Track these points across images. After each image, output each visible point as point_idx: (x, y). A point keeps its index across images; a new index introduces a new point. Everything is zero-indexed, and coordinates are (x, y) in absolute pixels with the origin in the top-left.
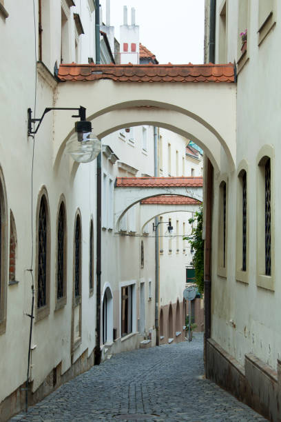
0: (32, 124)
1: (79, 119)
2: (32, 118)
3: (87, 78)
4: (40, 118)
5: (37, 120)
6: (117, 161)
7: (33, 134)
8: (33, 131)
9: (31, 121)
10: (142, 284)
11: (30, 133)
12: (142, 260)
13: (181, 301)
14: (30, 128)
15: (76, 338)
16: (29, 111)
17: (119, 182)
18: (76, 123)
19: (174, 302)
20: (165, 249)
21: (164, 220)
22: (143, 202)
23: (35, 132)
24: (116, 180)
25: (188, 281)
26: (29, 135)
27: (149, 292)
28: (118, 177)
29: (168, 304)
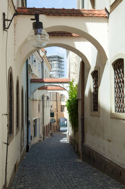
0: (6, 22)
1: (35, 21)
2: (6, 18)
3: (32, 13)
4: (11, 19)
5: (9, 20)
6: (32, 72)
7: (7, 29)
8: (6, 27)
9: (5, 20)
10: (39, 118)
11: (5, 28)
12: (39, 110)
13: (49, 123)
14: (4, 25)
15: (22, 145)
16: (4, 14)
17: (32, 80)
18: (33, 23)
19: (48, 124)
20: (45, 105)
21: (45, 96)
22: (39, 89)
23: (8, 28)
24: (31, 80)
25: (51, 117)
26: (4, 30)
27: (41, 121)
28: (32, 78)
29: (46, 125)
